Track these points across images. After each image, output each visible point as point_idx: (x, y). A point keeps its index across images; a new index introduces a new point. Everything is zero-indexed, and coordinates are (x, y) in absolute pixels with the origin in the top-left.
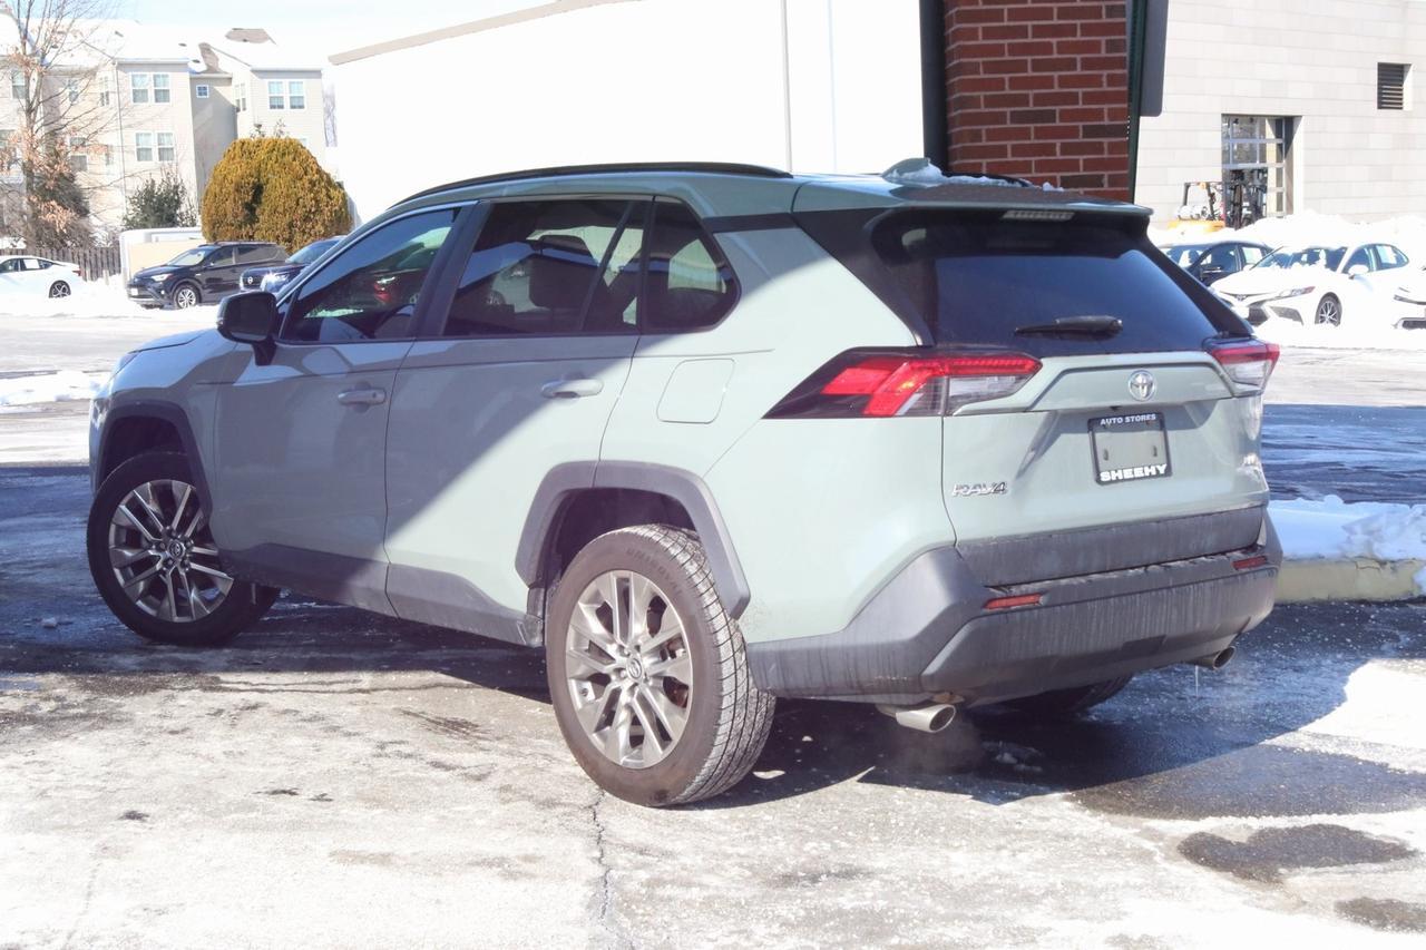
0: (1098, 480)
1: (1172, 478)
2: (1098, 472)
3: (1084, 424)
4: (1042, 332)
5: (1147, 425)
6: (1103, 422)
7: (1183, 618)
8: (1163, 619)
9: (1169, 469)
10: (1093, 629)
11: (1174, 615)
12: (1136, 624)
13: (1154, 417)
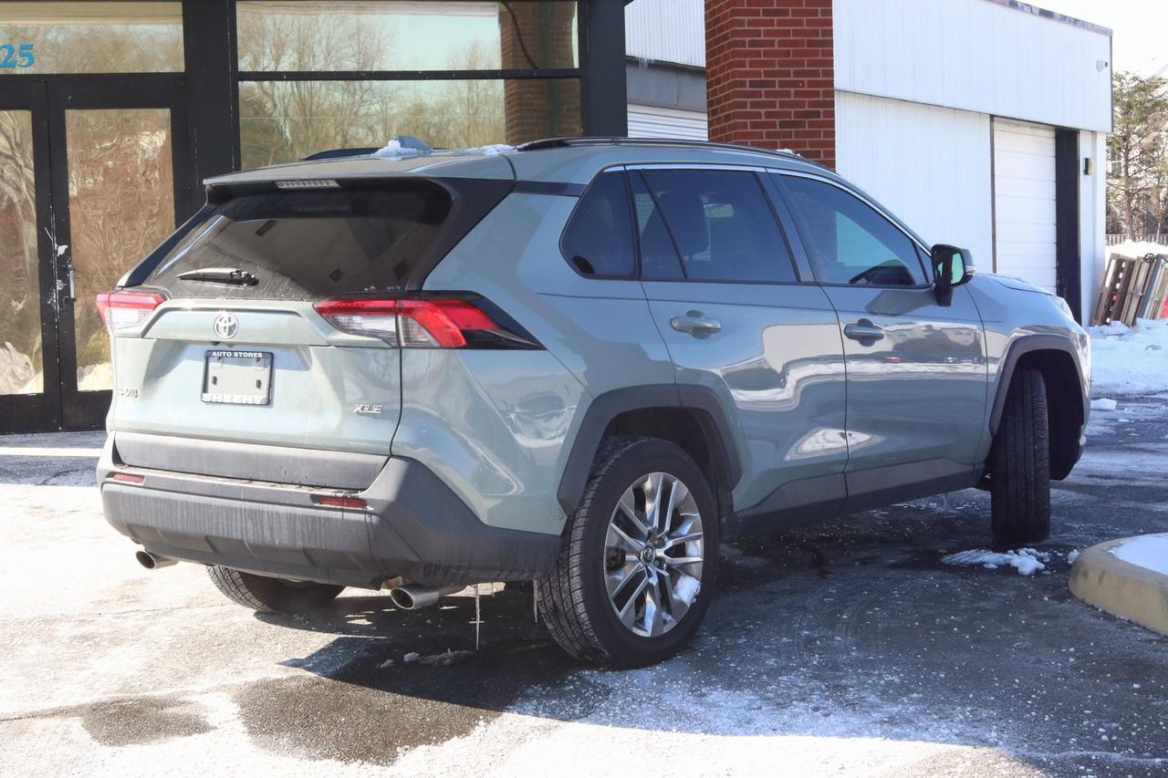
0: (203, 398)
1: (273, 408)
5: (256, 362)
6: (214, 354)
7: (260, 532)
8: (239, 525)
9: (269, 402)
10: (179, 516)
11: (250, 525)
12: (214, 521)
13: (260, 355)
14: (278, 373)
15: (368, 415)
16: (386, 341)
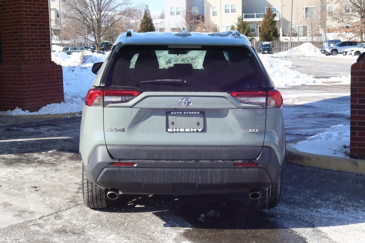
0: (167, 131)
1: (207, 133)
2: (167, 127)
3: (164, 113)
4: (151, 83)
5: (196, 115)
6: (172, 113)
7: (205, 179)
8: (194, 178)
9: (204, 130)
10: (158, 177)
11: (200, 177)
12: (179, 178)
13: (198, 113)
14: (208, 119)
15: (254, 133)
16: (262, 105)
